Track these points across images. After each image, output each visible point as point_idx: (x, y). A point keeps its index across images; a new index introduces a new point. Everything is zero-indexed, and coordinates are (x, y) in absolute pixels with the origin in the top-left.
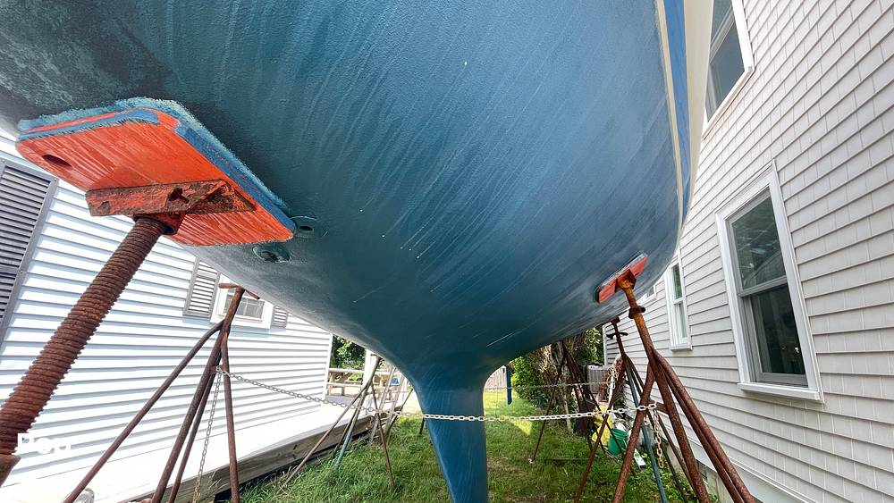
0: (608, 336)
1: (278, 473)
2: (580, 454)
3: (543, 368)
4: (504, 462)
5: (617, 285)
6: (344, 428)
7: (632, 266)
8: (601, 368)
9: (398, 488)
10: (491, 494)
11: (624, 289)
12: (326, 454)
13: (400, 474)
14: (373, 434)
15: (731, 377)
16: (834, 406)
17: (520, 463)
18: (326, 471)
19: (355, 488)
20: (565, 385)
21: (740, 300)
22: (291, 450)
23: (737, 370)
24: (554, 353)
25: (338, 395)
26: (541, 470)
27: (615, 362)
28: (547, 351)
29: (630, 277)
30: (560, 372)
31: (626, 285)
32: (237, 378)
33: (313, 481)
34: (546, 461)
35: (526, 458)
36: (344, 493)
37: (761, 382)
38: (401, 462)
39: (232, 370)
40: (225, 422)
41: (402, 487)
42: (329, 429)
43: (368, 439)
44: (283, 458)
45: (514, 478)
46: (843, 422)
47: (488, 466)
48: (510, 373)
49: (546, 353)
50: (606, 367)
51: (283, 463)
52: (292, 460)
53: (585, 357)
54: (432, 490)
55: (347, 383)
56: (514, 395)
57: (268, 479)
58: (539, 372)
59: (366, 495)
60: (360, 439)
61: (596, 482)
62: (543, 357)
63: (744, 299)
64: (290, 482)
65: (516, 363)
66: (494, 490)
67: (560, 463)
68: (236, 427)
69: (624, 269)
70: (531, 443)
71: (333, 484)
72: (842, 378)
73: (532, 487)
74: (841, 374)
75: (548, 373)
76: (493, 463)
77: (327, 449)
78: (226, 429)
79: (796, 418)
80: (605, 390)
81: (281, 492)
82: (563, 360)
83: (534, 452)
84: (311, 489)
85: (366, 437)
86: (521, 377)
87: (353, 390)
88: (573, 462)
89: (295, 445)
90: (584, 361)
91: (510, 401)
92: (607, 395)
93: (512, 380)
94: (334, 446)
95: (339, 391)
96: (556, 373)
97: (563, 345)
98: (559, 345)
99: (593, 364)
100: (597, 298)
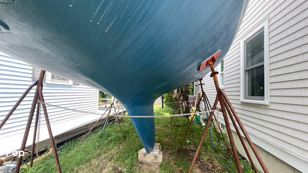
0: (196, 86)
1: (81, 135)
2: (185, 123)
3: (174, 96)
4: (161, 126)
5: (208, 64)
6: (104, 119)
7: (215, 55)
8: (193, 96)
9: (125, 137)
10: (156, 137)
11: (210, 65)
12: (99, 128)
13: (125, 132)
14: (116, 120)
15: (237, 98)
16: (273, 106)
17: (166, 127)
18: (99, 133)
19: (110, 138)
20: (181, 102)
21: (245, 72)
22: (85, 127)
23: (240, 95)
24: (178, 91)
25: (104, 107)
26: (173, 129)
27: (198, 94)
28: (176, 91)
29: (213, 60)
30: (180, 98)
31: (211, 63)
32: (48, 105)
33: (94, 137)
34: (174, 126)
35: (168, 125)
36: (106, 140)
37: (247, 99)
38: (126, 129)
39: (45, 101)
40: (45, 122)
41: (126, 137)
42: (99, 120)
43: (114, 122)
44: (82, 130)
45: (164, 131)
46: (275, 112)
47: (155, 128)
48: (163, 98)
49: (175, 92)
50: (194, 96)
51: (83, 132)
52: (86, 130)
53: (188, 93)
54: (136, 137)
55: (107, 103)
56: (164, 105)
57: (78, 137)
58: (172, 98)
59: (113, 140)
60: (112, 122)
61: (190, 131)
62: (174, 93)
63: (246, 71)
64: (86, 137)
65: (165, 95)
66: (157, 135)
67: (179, 126)
68: (51, 124)
69: (212, 56)
70: (169, 120)
71: (102, 137)
72: (278, 97)
73: (170, 134)
74: (277, 96)
75: (176, 98)
76: (157, 127)
77: (99, 126)
78: (46, 125)
79: (258, 110)
80: (194, 103)
81: (83, 141)
82: (181, 94)
83: (170, 123)
84: (94, 139)
85: (114, 121)
86: (167, 100)
87: (108, 106)
88: (183, 126)
89: (87, 125)
90: (187, 94)
91: (163, 107)
92: (194, 104)
93: (164, 100)
94: (102, 125)
95: (104, 106)
96: (179, 98)
97: (181, 89)
98: (180, 89)
99: (190, 95)
100: (199, 69)
